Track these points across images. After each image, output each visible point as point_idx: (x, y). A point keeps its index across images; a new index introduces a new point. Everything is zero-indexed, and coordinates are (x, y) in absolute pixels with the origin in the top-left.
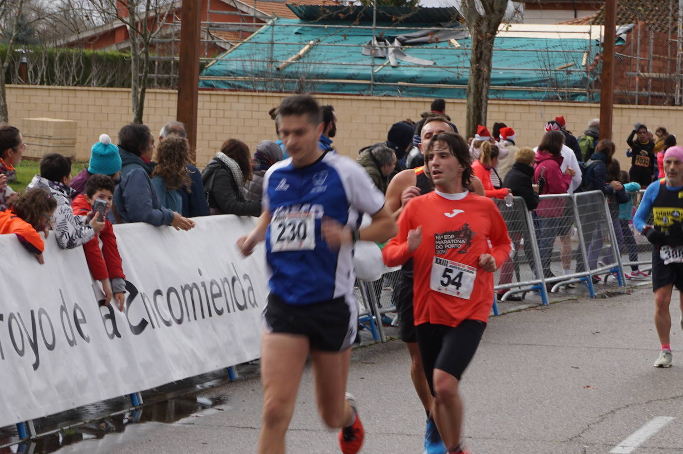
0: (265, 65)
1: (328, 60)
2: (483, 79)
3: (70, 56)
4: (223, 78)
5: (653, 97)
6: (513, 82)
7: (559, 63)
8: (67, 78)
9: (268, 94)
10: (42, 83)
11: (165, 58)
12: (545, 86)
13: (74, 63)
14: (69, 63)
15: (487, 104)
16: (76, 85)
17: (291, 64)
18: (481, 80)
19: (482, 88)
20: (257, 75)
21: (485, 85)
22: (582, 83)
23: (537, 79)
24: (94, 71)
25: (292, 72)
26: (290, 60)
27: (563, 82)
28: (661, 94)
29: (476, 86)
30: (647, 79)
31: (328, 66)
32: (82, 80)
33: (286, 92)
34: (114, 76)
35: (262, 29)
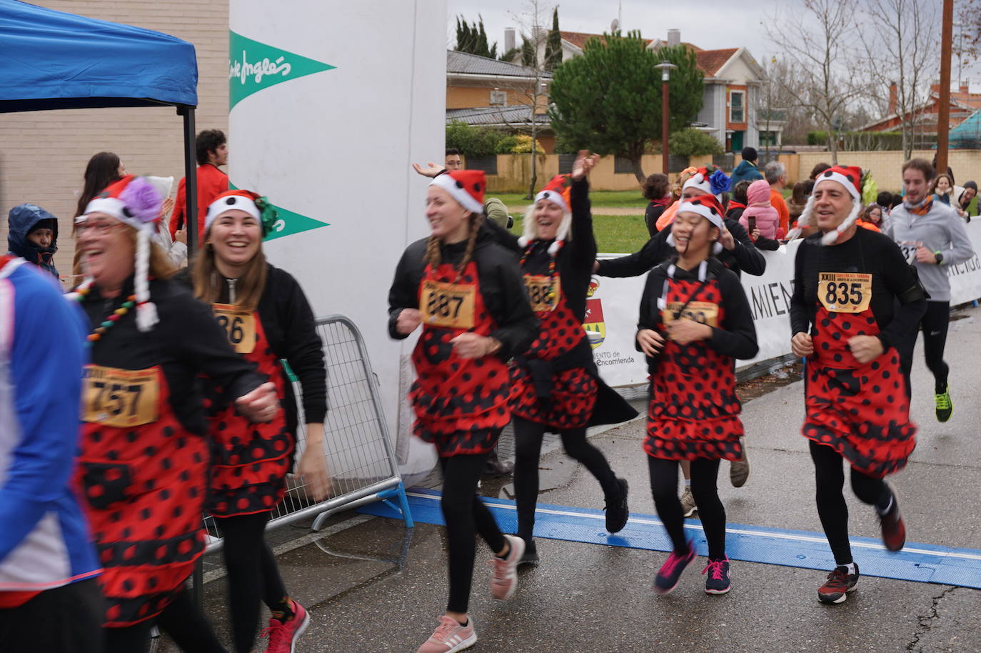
3: (867, 135)
8: (866, 146)
10: (852, 150)
11: (918, 134)
13: (869, 139)
14: (866, 139)
24: (880, 143)
32: (873, 148)
35: (972, 116)
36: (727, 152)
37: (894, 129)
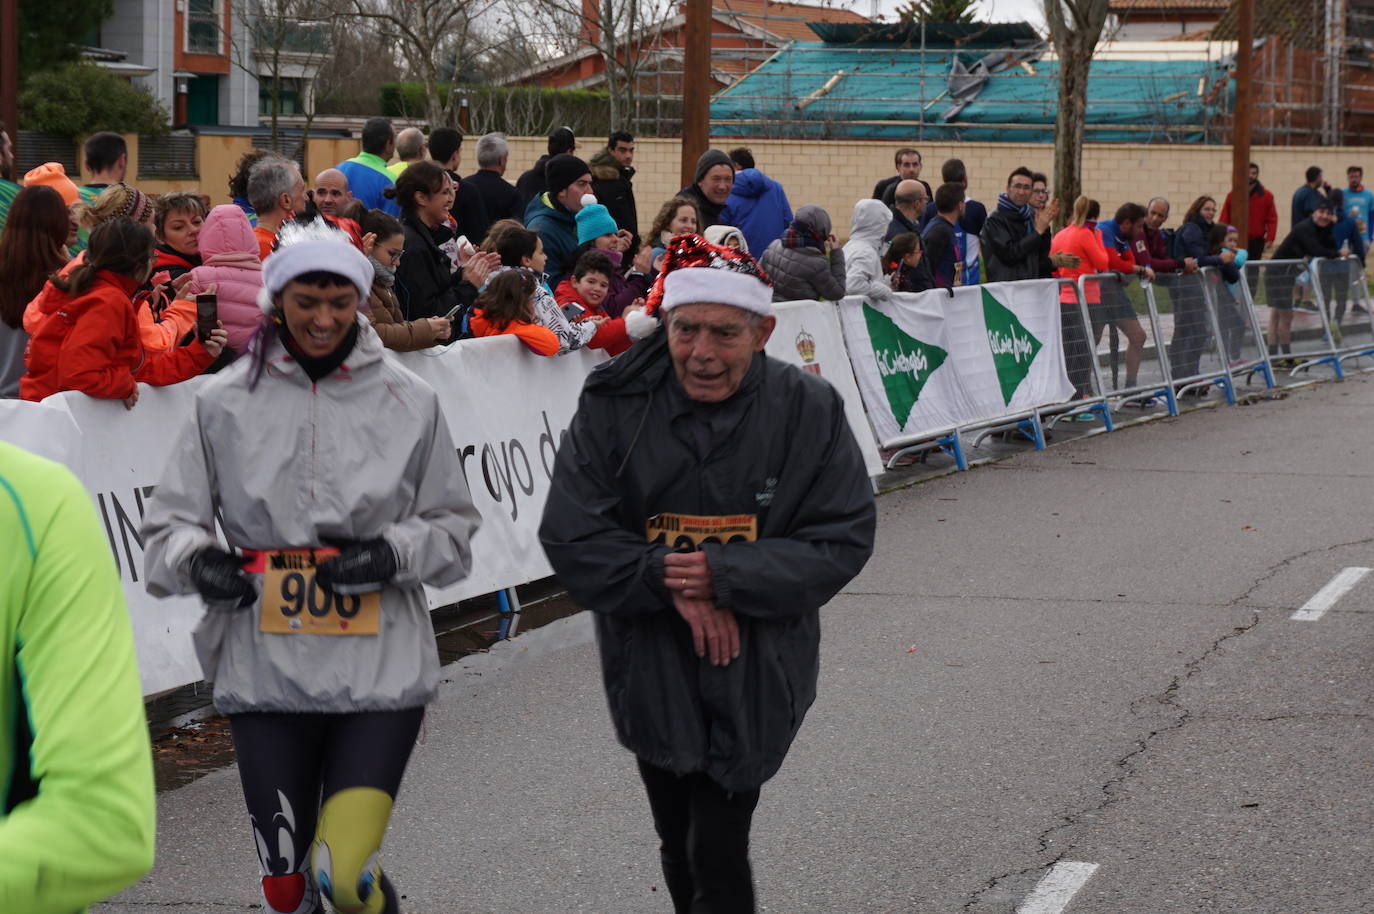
0: (781, 103)
1: (862, 95)
2: (1076, 116)
3: (525, 96)
4: (725, 122)
5: (1293, 135)
6: (1107, 119)
7: (1169, 93)
8: (522, 126)
9: (784, 142)
11: (648, 96)
12: (1151, 123)
13: (531, 106)
14: (523, 106)
15: (1081, 149)
16: (533, 135)
17: (814, 101)
18: (1073, 118)
19: (1074, 128)
20: (770, 117)
21: (1079, 123)
22: (1199, 118)
23: (1138, 115)
24: (558, 116)
25: (815, 112)
26: (812, 96)
27: (1174, 117)
28: (1303, 131)
29: (1067, 125)
30: (1285, 111)
31: (863, 103)
32: (541, 128)
33: (808, 139)
34: (582, 122)
35: (774, 56)
36: (177, 127)
37: (592, 82)
